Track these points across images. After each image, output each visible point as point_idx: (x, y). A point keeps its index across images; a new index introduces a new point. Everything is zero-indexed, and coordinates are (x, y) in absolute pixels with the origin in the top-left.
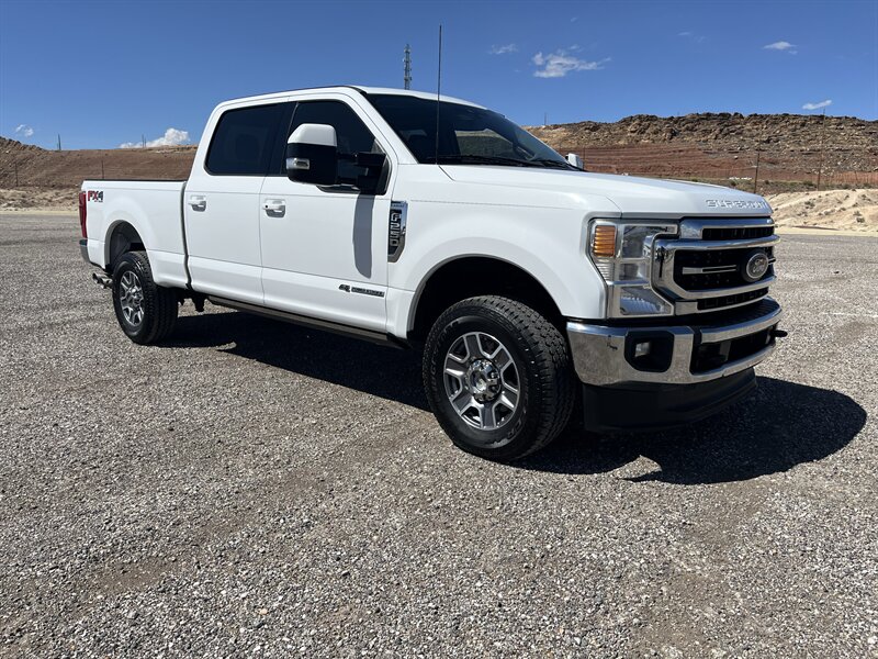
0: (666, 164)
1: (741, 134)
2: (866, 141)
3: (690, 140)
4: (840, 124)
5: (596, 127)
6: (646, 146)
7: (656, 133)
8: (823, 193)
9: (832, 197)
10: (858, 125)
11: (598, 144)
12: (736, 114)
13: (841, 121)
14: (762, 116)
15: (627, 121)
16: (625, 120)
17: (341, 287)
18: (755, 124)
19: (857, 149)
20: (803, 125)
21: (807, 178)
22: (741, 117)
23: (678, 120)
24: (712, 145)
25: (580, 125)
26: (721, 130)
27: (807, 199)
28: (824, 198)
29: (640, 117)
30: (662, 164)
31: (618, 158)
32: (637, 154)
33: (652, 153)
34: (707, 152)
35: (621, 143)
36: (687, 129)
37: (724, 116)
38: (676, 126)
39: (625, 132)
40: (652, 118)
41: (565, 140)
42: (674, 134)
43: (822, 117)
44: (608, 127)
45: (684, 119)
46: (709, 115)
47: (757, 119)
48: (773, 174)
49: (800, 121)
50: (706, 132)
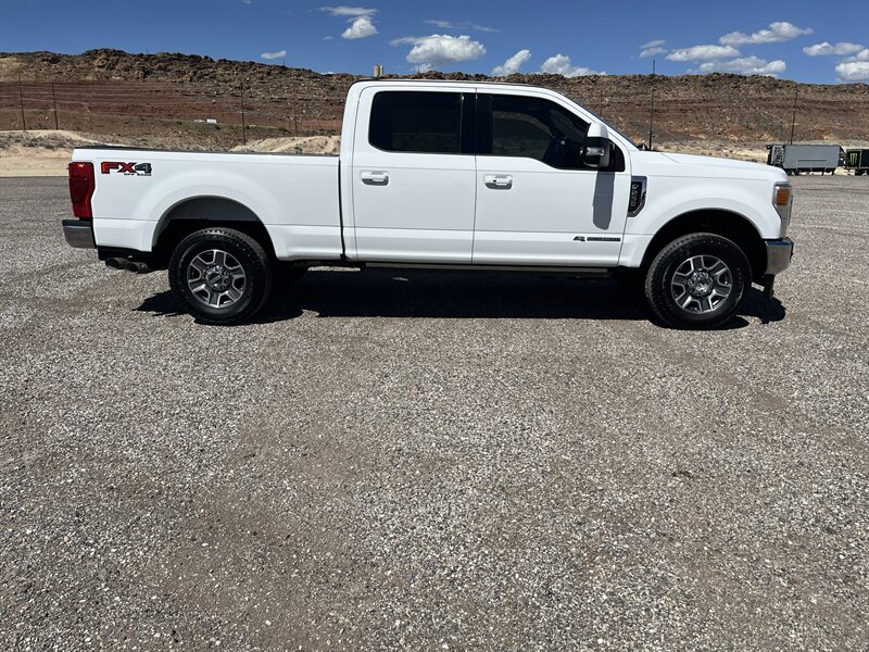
0: (144, 105)
1: (214, 78)
2: (322, 92)
3: (165, 81)
4: (299, 75)
5: (55, 59)
6: (118, 83)
7: (126, 69)
8: (307, 139)
9: (314, 143)
10: (314, 77)
11: (62, 78)
12: (206, 57)
13: (300, 72)
14: (231, 62)
15: (92, 55)
16: (89, 53)
17: (576, 238)
18: (226, 69)
19: (316, 99)
20: (269, 74)
21: (280, 124)
22: (212, 61)
23: (149, 58)
24: (188, 87)
25: (34, 55)
26: (195, 73)
27: (294, 144)
28: (308, 143)
29: (106, 51)
30: (140, 104)
31: (88, 95)
32: (110, 92)
33: (126, 92)
34: (185, 94)
35: (89, 78)
36: (160, 68)
37: (195, 59)
38: (149, 65)
39: (91, 66)
40: (120, 54)
41: (18, 71)
42: (147, 73)
43: (284, 68)
44: (71, 59)
45: (155, 57)
46: (179, 55)
47: (227, 64)
48: (252, 120)
49: (266, 70)
50: (181, 73)
